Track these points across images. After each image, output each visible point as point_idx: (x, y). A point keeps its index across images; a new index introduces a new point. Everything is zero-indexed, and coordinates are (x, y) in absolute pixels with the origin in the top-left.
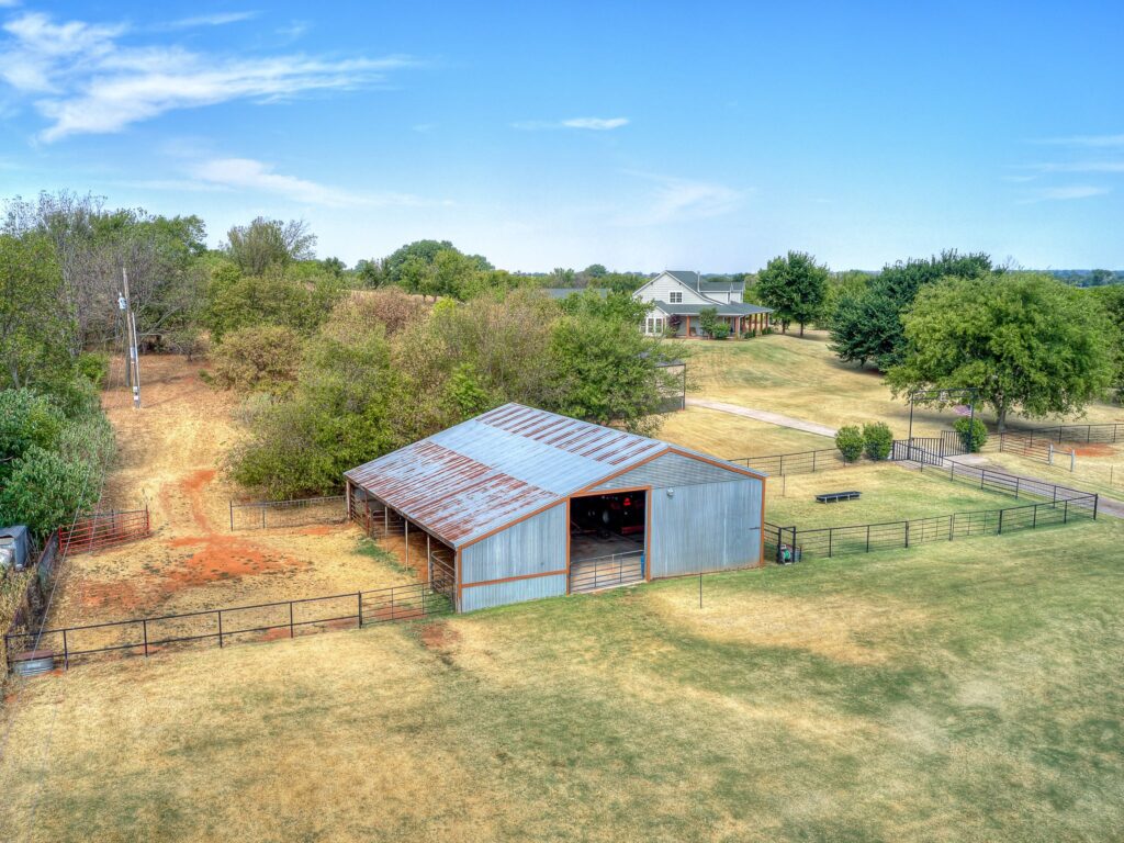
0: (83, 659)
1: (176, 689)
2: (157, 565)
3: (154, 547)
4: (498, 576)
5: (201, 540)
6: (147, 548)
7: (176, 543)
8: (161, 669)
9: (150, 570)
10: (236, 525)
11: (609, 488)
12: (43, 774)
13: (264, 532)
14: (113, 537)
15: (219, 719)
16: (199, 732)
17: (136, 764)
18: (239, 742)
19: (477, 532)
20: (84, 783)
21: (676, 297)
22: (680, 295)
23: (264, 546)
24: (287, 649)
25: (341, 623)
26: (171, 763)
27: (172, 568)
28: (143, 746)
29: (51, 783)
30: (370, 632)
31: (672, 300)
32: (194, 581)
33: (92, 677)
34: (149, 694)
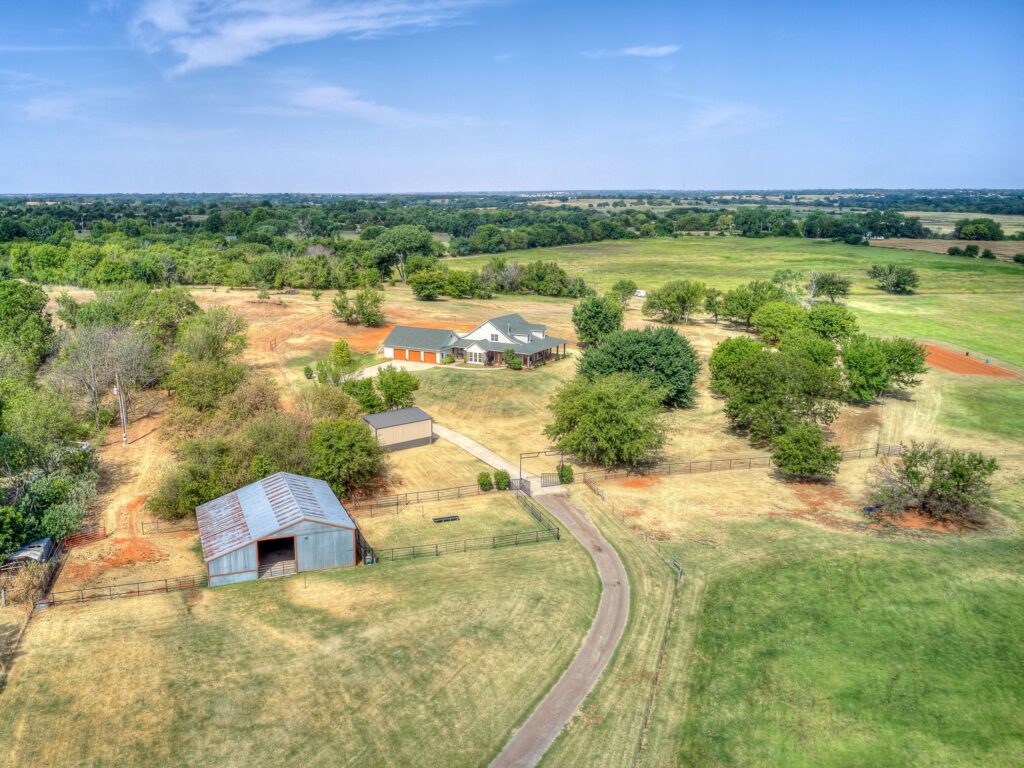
0: (61, 602)
1: (88, 618)
2: (104, 555)
3: (106, 544)
4: (226, 572)
5: (127, 540)
6: (102, 545)
7: (117, 541)
8: (86, 608)
9: (101, 558)
10: (145, 531)
11: (275, 536)
12: (38, 646)
13: (157, 535)
14: (92, 538)
15: (99, 629)
16: (90, 633)
17: (66, 644)
18: (101, 638)
19: (217, 555)
20: (49, 650)
21: (495, 337)
22: (497, 336)
23: (153, 544)
24: (135, 602)
25: (160, 590)
26: (77, 644)
27: (110, 556)
28: (70, 638)
29: (39, 650)
30: (170, 594)
31: (492, 339)
32: (116, 565)
33: (62, 610)
34: (78, 619)
